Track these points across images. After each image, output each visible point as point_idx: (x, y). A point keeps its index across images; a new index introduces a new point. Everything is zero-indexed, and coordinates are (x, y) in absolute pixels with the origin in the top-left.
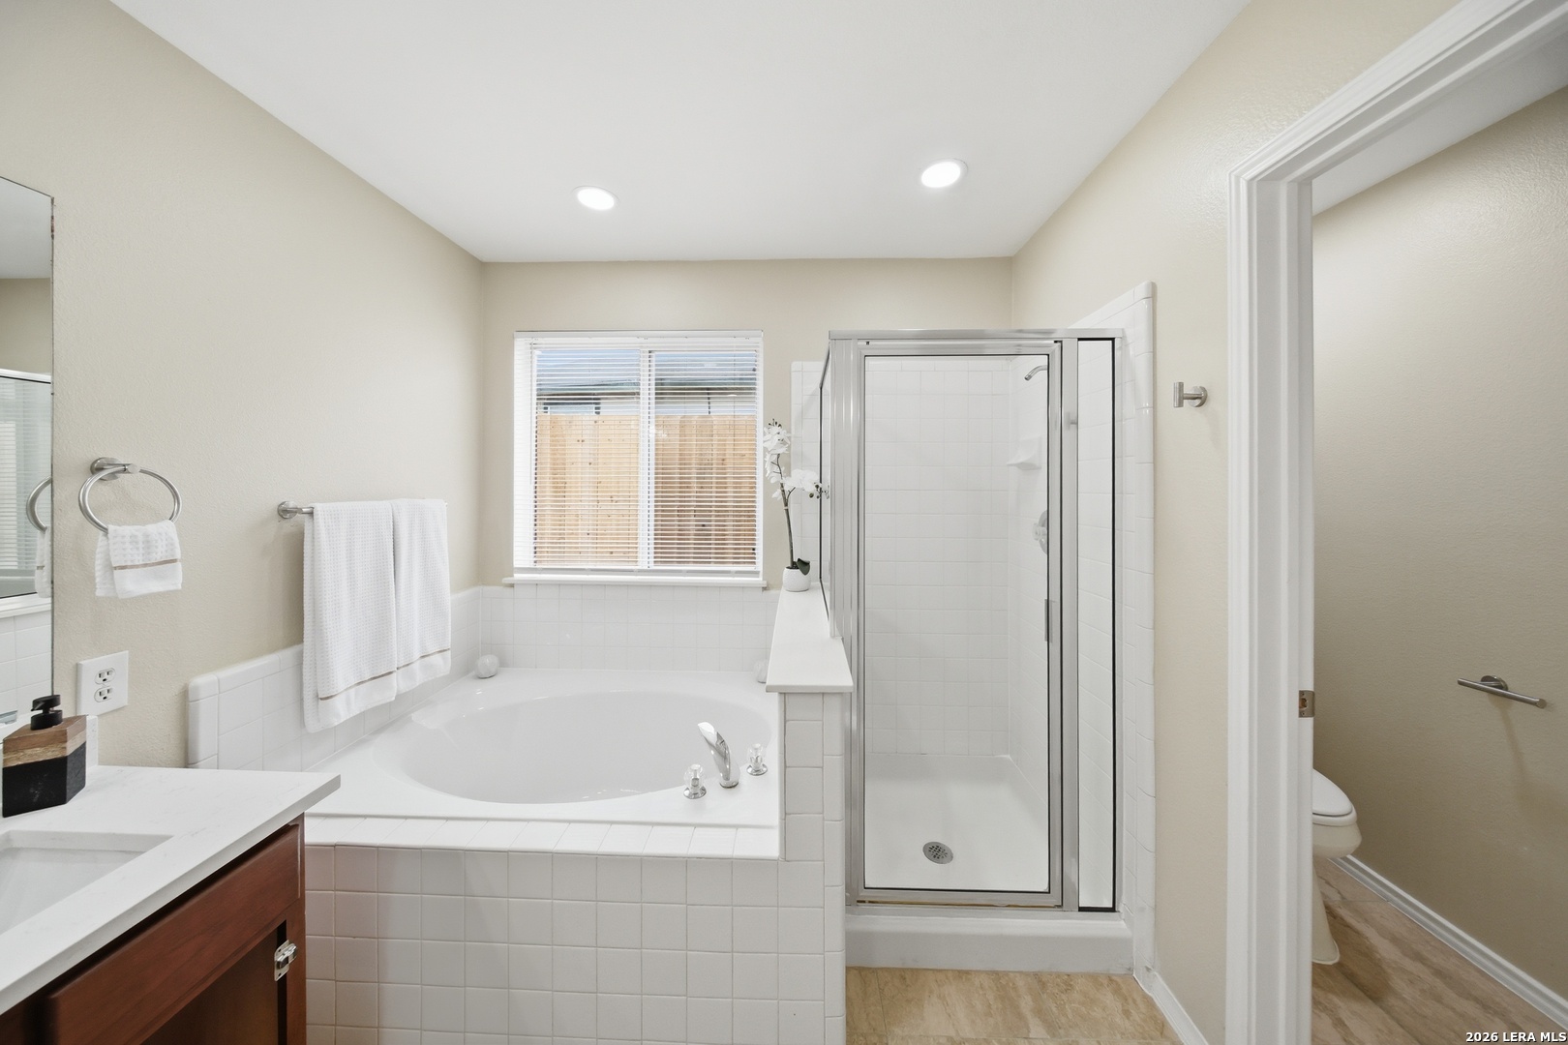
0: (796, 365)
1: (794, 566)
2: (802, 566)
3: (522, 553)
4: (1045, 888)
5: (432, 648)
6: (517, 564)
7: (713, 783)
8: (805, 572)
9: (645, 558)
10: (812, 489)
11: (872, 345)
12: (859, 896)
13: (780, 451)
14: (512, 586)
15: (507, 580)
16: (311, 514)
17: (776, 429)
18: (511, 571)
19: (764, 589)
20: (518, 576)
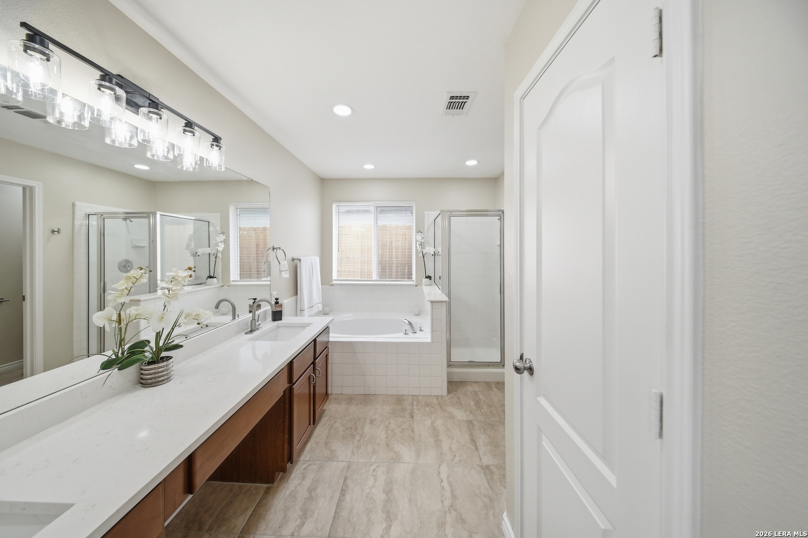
0: (426, 213)
1: (426, 277)
2: (429, 277)
3: (335, 276)
4: (500, 361)
5: (318, 302)
6: (333, 278)
7: (410, 331)
8: (430, 279)
9: (375, 277)
10: (433, 253)
11: (452, 214)
12: (450, 364)
13: (422, 241)
14: (332, 285)
15: (331, 283)
16: (300, 260)
17: (420, 234)
18: (332, 280)
19: (416, 286)
20: (334, 282)
